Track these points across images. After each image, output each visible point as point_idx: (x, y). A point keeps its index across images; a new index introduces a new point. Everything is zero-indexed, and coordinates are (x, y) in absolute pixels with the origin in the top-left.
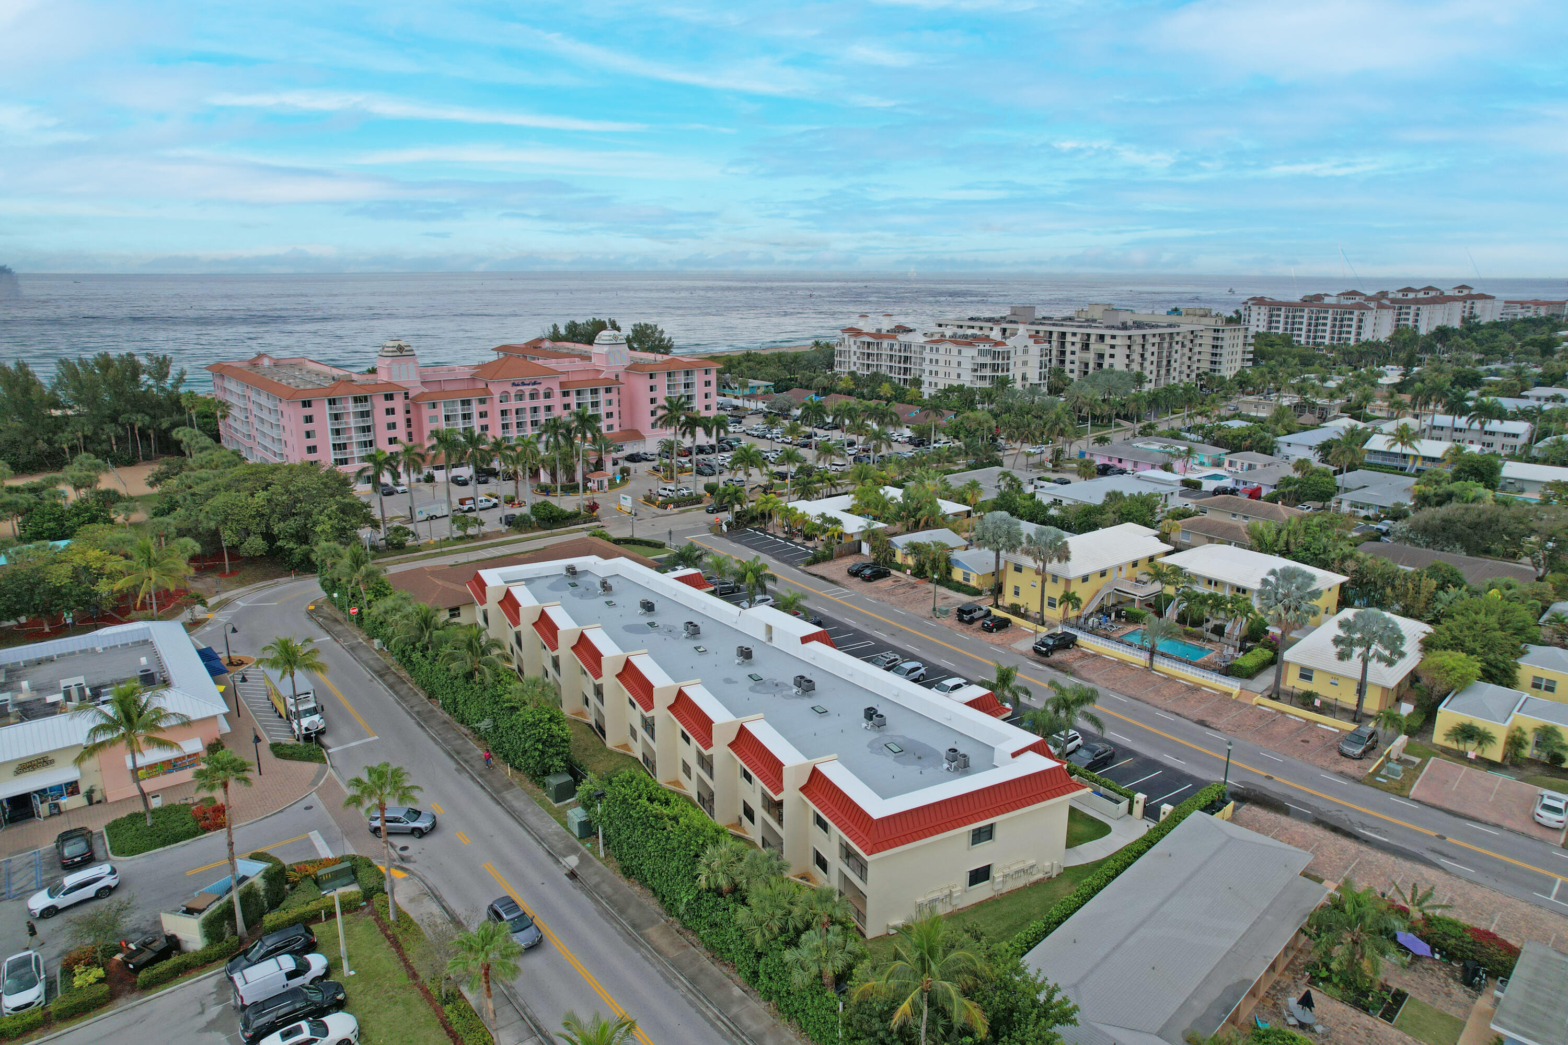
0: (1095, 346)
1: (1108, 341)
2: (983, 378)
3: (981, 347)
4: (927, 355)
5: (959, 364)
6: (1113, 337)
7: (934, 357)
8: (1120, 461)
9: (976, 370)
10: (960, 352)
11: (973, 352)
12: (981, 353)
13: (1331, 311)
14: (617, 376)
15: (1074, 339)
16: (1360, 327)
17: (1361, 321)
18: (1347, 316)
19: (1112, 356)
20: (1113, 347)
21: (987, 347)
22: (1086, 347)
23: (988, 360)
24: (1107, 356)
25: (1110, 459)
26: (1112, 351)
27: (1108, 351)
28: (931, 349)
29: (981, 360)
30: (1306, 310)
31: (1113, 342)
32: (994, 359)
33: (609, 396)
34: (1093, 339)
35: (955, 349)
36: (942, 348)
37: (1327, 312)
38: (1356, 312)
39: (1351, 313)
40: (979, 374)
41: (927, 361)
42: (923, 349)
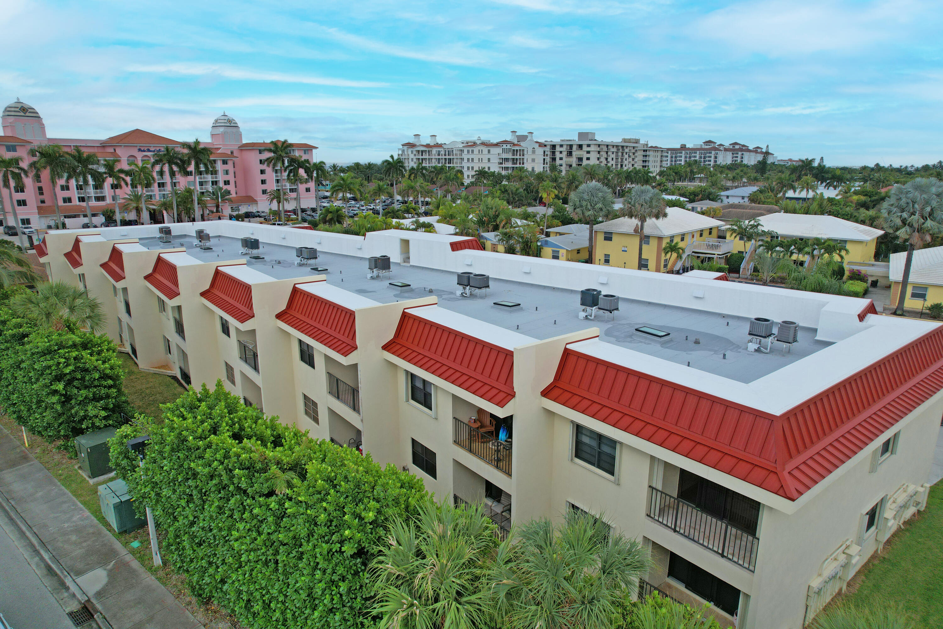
0: (576, 153)
1: (585, 148)
2: (507, 169)
3: (505, 147)
4: (465, 156)
5: (489, 160)
6: (589, 146)
7: (470, 157)
9: (501, 163)
10: (489, 151)
11: (499, 150)
12: (504, 151)
13: (698, 152)
14: (232, 153)
15: (561, 149)
16: (715, 162)
17: (716, 158)
18: (708, 155)
19: (588, 159)
20: (588, 152)
21: (509, 147)
22: (570, 154)
23: (510, 156)
24: (584, 159)
26: (588, 156)
27: (585, 156)
28: (468, 152)
29: (505, 156)
31: (588, 149)
32: (513, 155)
33: (226, 167)
34: (574, 148)
35: (485, 150)
36: (476, 150)
37: (696, 153)
38: (713, 152)
40: (503, 166)
41: (466, 160)
42: (462, 151)
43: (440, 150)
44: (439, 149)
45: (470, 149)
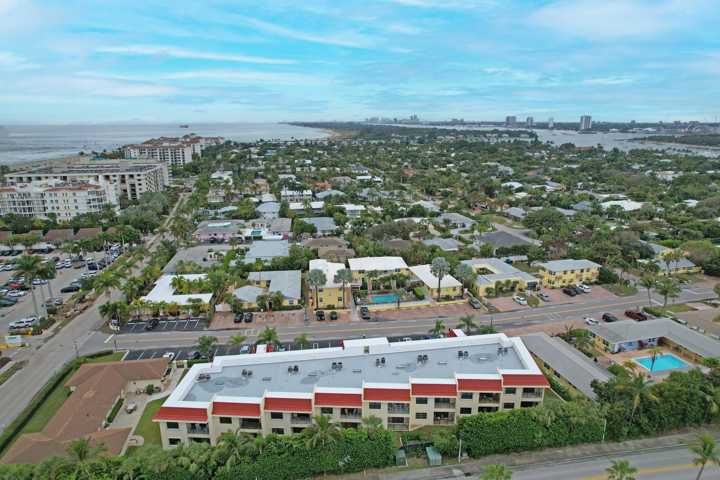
0: (128, 181)
1: (136, 177)
2: (95, 206)
3: (89, 190)
4: (48, 199)
5: (75, 201)
6: (139, 175)
7: (54, 199)
8: (215, 235)
9: (89, 203)
10: (74, 194)
11: (85, 193)
12: (89, 193)
13: (169, 149)
15: (115, 178)
16: (183, 155)
17: (183, 152)
19: (140, 185)
20: (139, 180)
21: (93, 190)
22: (123, 182)
23: (95, 197)
24: (137, 185)
25: (210, 235)
26: (140, 182)
27: (137, 183)
28: (51, 195)
29: (91, 197)
30: (158, 149)
31: (139, 178)
32: (98, 195)
34: (127, 177)
35: (70, 193)
36: (59, 193)
37: (167, 150)
39: (179, 149)
40: (92, 205)
41: (49, 202)
42: (42, 195)
43: (14, 193)
44: (12, 193)
45: (53, 193)
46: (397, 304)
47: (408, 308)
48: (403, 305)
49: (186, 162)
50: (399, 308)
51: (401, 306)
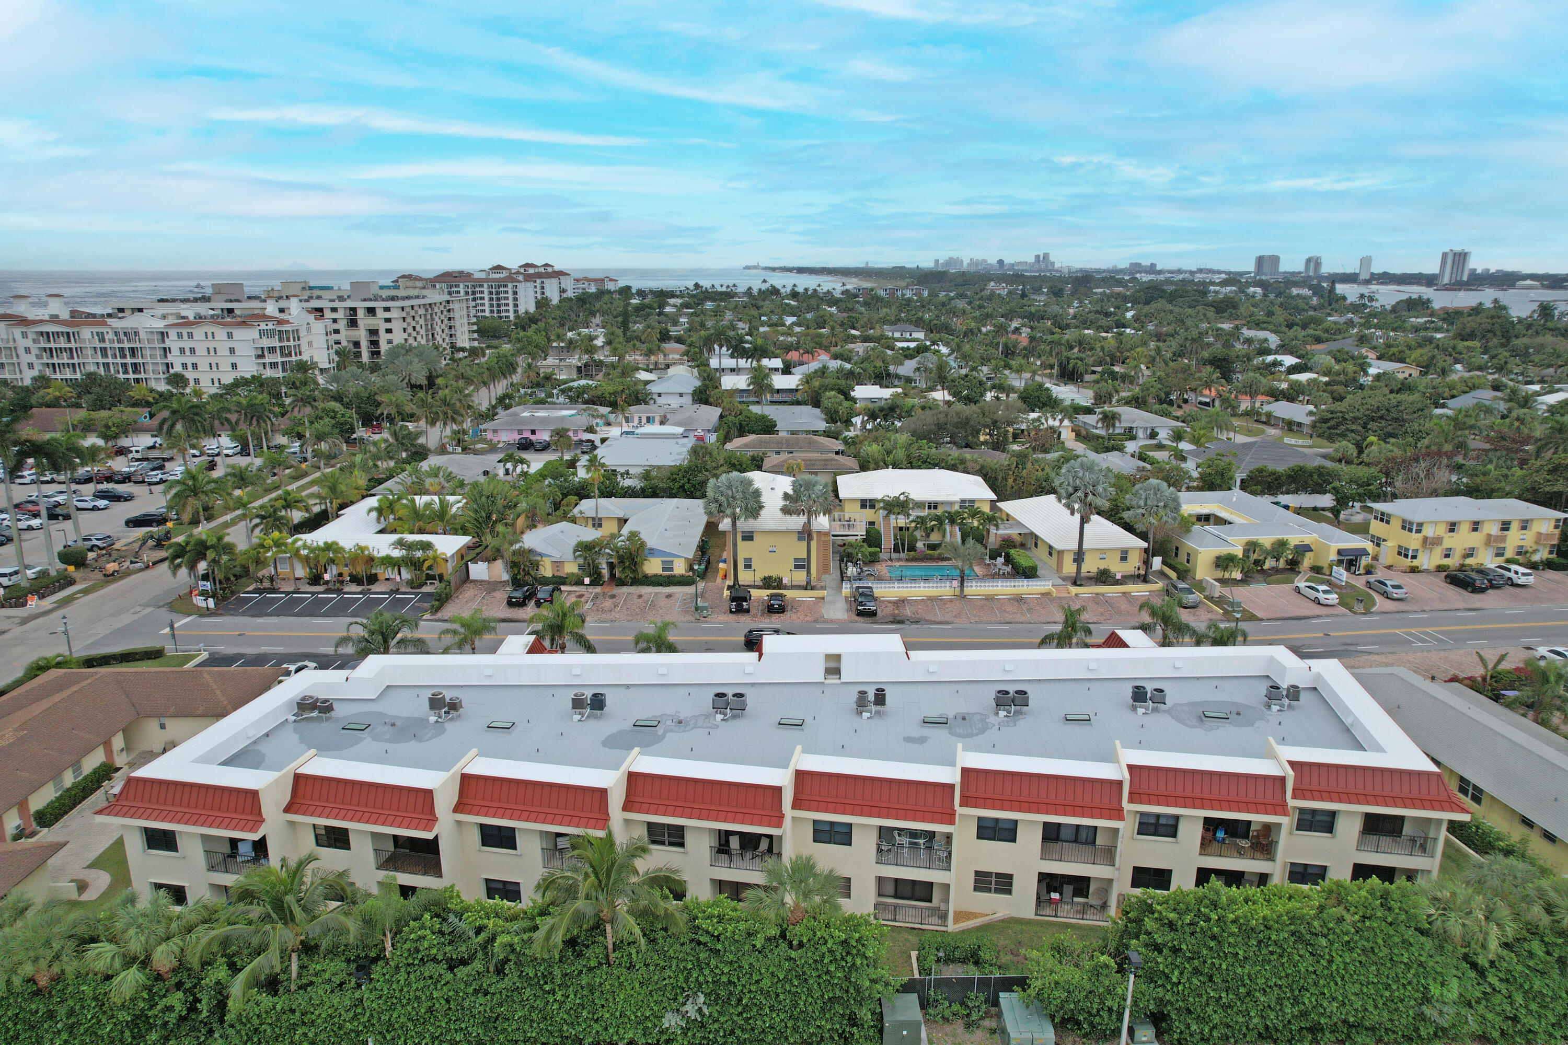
0: (364, 322)
1: (381, 314)
2: (274, 365)
3: (263, 326)
4: (173, 343)
5: (232, 351)
6: (387, 309)
7: (187, 345)
8: (533, 432)
9: (261, 356)
10: (230, 335)
11: (253, 333)
12: (262, 333)
13: (486, 285)
15: (335, 316)
16: (515, 299)
17: (515, 293)
18: (502, 289)
19: (389, 331)
20: (388, 320)
21: (270, 326)
22: (353, 323)
23: (274, 343)
24: (382, 333)
25: (520, 432)
26: (388, 326)
27: (383, 326)
28: (180, 335)
29: (266, 343)
30: (461, 285)
31: (387, 315)
32: (280, 340)
34: (361, 314)
35: (221, 334)
36: (198, 333)
37: (482, 286)
38: (510, 285)
39: (506, 286)
40: (267, 360)
41: (175, 351)
42: (163, 335)
43: (104, 330)
44: (100, 330)
45: (185, 332)
46: (956, 584)
47: (989, 598)
48: (974, 588)
49: (521, 310)
50: (962, 596)
51: (967, 590)
